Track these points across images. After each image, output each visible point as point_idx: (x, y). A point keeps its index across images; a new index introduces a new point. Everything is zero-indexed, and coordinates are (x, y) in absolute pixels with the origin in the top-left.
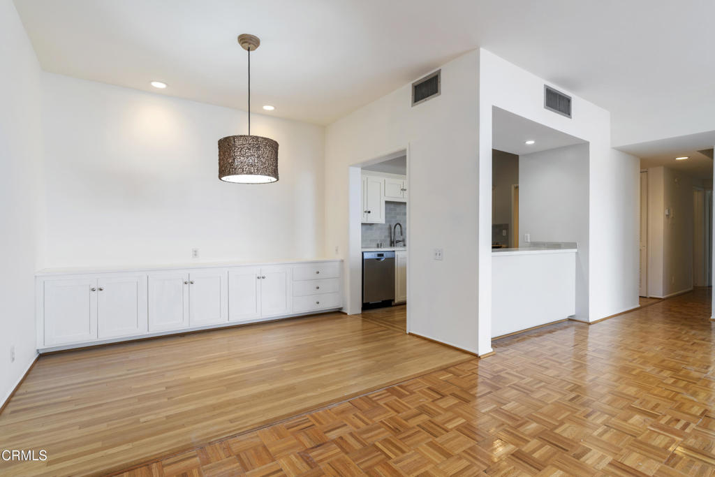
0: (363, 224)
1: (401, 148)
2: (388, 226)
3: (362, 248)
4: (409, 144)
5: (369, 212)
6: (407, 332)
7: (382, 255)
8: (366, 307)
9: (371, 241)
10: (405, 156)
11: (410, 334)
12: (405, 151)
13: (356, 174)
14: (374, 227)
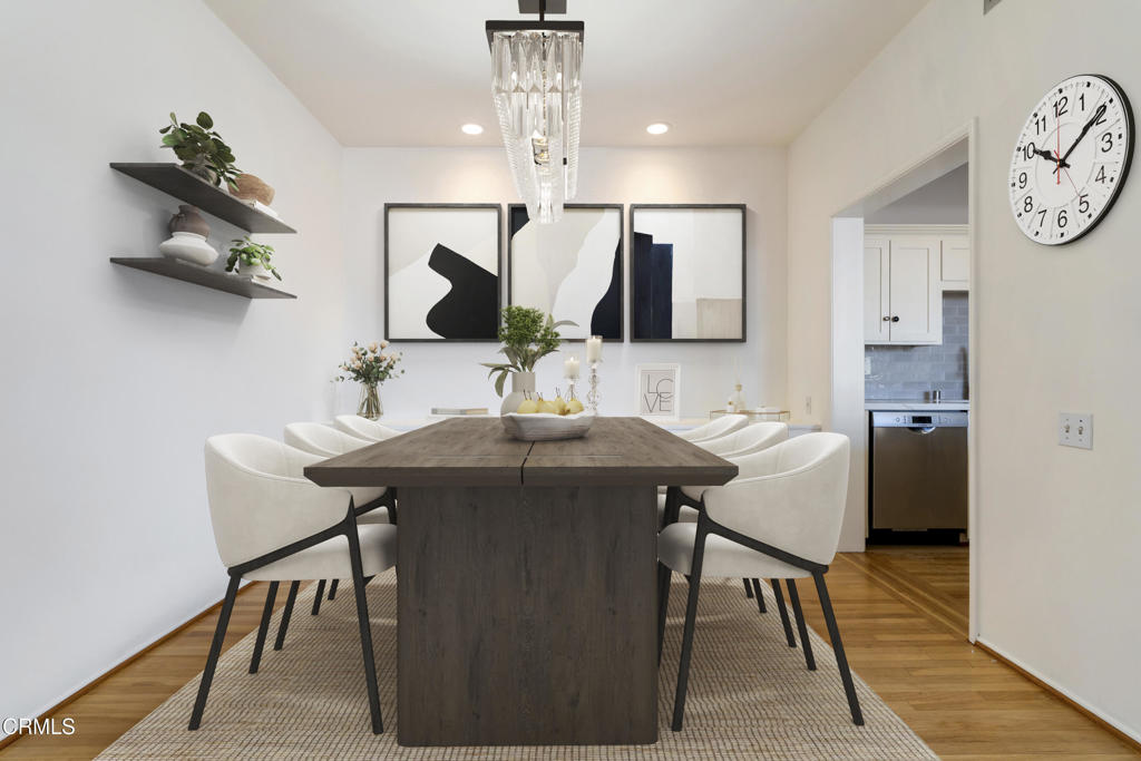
0: (868, 347)
1: (950, 137)
2: (956, 350)
3: (868, 400)
4: (977, 120)
5: (896, 319)
6: (972, 640)
7: (928, 420)
8: (878, 538)
9: (907, 384)
10: (965, 167)
11: (978, 645)
12: (963, 145)
13: (849, 234)
14: (916, 353)
